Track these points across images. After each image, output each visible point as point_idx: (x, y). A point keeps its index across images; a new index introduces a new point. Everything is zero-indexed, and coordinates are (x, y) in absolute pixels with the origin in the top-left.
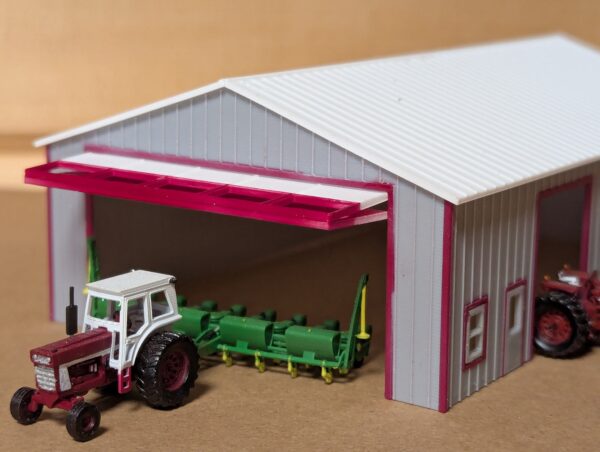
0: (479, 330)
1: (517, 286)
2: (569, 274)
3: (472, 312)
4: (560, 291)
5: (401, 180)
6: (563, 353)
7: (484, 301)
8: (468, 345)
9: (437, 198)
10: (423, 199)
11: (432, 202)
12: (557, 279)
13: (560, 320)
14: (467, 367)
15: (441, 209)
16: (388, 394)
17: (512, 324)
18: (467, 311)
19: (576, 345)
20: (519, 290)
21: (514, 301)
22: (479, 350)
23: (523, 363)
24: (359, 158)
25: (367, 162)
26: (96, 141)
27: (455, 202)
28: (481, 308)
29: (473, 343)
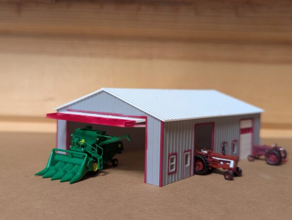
0: (174, 163)
1: (188, 151)
2: (204, 150)
3: (171, 157)
4: (200, 154)
5: (149, 115)
6: (201, 173)
7: (176, 154)
8: (170, 167)
9: (159, 120)
10: (155, 121)
11: (158, 121)
12: (201, 151)
13: (201, 164)
14: (169, 174)
15: (160, 123)
16: (145, 182)
17: (186, 163)
18: (169, 156)
19: (205, 171)
20: (189, 153)
21: (187, 156)
22: (174, 169)
23: (190, 176)
24: (138, 109)
25: (140, 110)
26: (70, 108)
27: (164, 121)
28: (175, 156)
29: (172, 167)
